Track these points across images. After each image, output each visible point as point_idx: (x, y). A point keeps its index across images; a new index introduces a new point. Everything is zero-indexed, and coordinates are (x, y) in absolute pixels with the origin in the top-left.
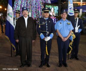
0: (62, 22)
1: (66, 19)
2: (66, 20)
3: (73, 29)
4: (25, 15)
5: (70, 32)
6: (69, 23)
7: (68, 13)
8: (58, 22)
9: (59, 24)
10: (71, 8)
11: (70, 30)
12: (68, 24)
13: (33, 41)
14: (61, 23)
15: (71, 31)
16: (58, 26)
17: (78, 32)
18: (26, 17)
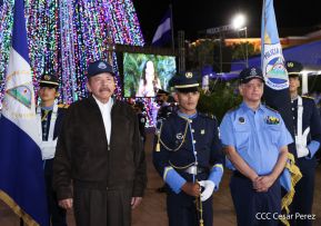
0: (245, 117)
1: (259, 102)
2: (262, 107)
3: (292, 141)
4: (101, 91)
5: (280, 155)
6: (273, 118)
7: (266, 80)
8: (232, 116)
9: (236, 123)
10: (277, 59)
11: (278, 145)
12: (269, 122)
13: (136, 201)
14: (242, 120)
15: (286, 148)
16: (233, 131)
17: (309, 155)
18: (104, 100)
